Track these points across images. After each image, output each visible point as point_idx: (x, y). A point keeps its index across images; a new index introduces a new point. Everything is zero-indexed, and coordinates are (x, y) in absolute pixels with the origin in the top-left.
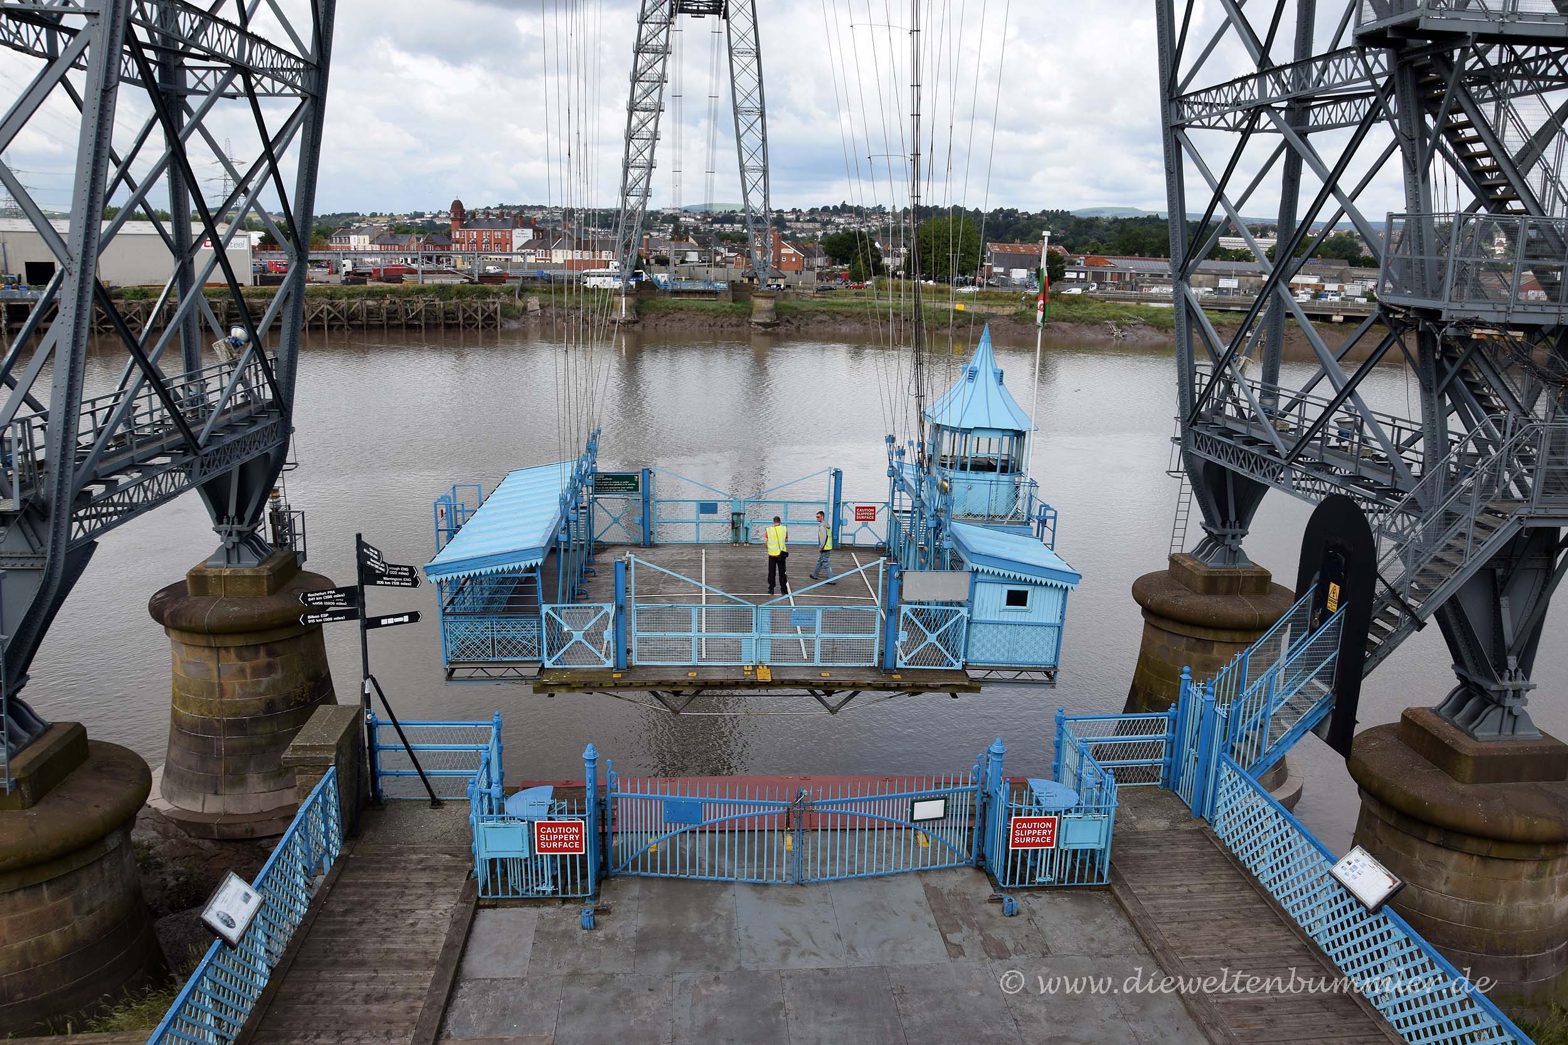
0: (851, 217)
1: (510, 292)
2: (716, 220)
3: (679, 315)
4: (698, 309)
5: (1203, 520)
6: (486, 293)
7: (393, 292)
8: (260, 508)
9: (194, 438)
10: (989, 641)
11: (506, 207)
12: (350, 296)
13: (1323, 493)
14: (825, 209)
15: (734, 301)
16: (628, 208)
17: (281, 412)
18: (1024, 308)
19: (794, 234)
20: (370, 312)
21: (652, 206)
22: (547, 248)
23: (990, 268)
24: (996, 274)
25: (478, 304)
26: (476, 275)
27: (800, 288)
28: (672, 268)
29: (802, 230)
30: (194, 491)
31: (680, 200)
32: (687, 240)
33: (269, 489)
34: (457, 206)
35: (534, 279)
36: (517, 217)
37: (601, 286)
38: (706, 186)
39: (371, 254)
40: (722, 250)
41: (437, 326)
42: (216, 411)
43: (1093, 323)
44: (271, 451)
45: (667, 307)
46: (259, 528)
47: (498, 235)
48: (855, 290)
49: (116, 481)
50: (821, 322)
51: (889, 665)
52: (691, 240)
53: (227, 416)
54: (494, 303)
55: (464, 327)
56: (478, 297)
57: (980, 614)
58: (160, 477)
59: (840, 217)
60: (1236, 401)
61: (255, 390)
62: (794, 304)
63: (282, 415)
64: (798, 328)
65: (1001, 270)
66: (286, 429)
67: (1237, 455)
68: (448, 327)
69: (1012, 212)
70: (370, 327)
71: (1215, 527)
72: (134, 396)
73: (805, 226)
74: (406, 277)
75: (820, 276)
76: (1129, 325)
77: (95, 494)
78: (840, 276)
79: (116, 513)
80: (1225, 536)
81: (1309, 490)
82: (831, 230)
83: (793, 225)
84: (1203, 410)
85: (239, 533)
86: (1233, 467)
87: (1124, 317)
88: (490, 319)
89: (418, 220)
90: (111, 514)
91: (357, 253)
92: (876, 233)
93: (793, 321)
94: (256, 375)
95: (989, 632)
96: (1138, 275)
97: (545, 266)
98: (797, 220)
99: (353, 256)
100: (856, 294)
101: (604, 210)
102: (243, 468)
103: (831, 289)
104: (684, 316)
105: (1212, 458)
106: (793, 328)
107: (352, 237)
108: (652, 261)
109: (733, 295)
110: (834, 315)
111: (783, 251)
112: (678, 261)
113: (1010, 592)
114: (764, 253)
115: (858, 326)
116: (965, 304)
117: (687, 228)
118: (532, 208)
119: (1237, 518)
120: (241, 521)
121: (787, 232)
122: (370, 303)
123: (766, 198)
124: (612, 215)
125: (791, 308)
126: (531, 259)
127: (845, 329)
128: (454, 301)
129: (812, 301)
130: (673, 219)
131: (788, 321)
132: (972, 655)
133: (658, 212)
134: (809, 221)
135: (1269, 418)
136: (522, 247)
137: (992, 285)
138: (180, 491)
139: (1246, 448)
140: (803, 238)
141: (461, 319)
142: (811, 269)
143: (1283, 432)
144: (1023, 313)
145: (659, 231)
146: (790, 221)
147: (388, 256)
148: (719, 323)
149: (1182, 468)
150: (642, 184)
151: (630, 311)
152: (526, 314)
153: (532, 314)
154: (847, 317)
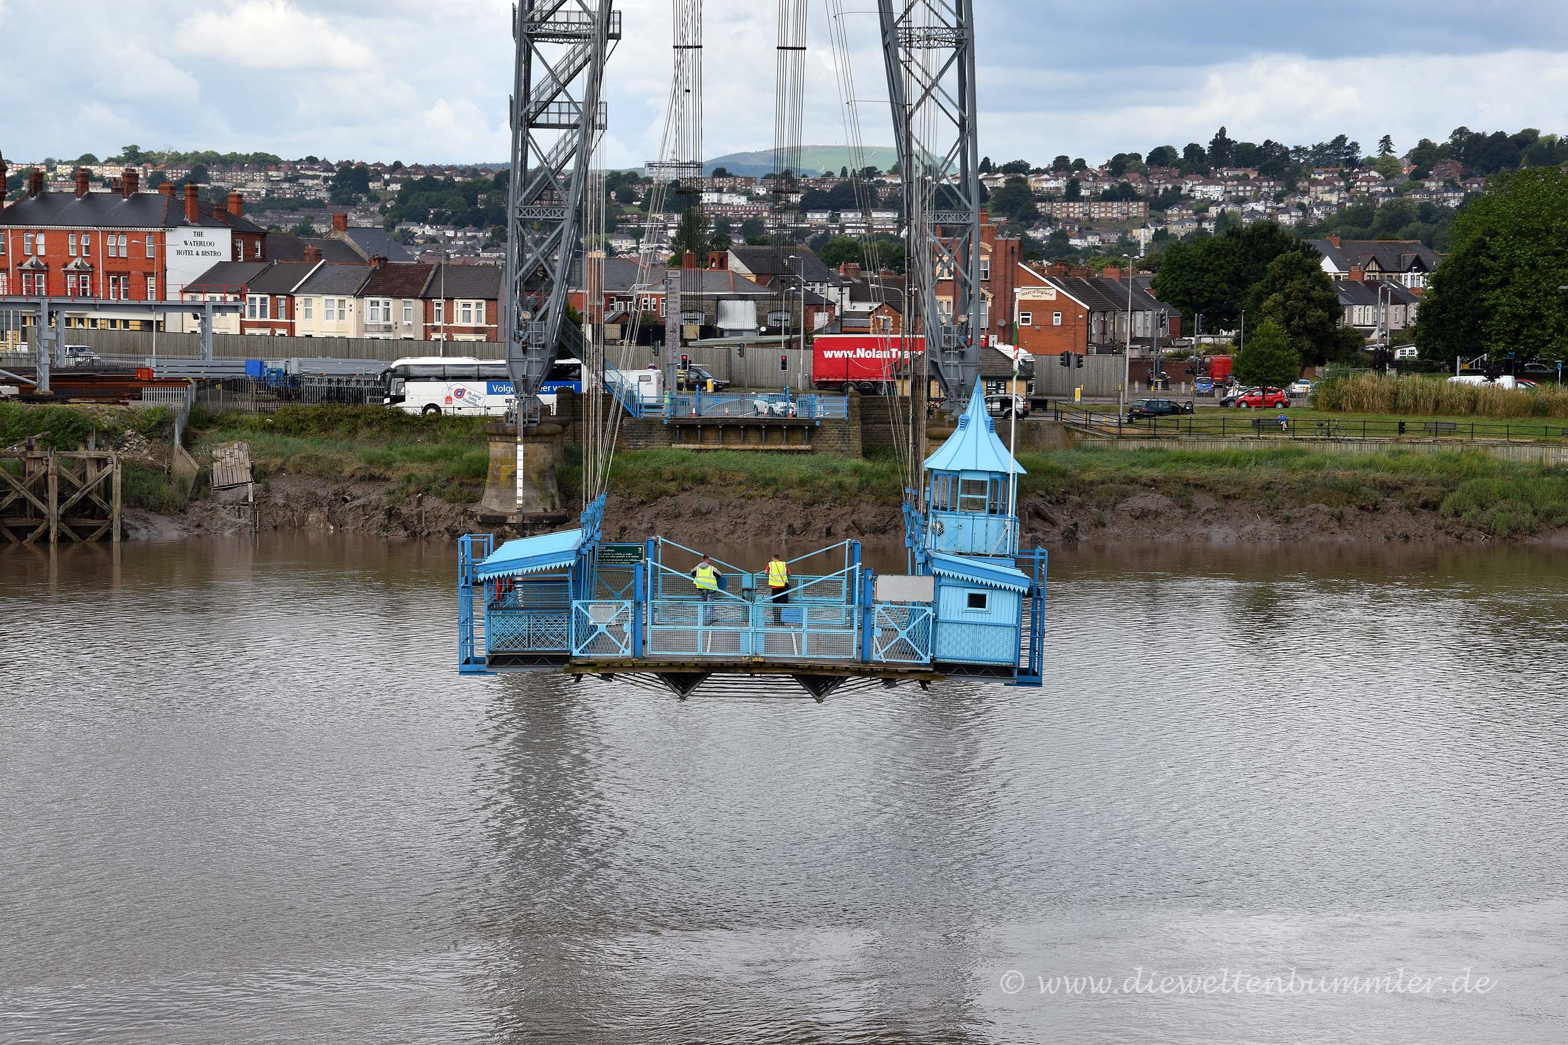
0: (1244, 180)
1: (156, 428)
2: (814, 200)
3: (692, 500)
4: (753, 480)
6: (74, 432)
10: (954, 639)
14: (1162, 156)
15: (867, 453)
16: (533, 163)
19: (1061, 237)
22: (280, 289)
25: (47, 464)
26: (44, 374)
27: (1078, 410)
28: (672, 351)
29: (1088, 226)
31: (699, 135)
32: (723, 263)
35: (234, 386)
37: (448, 410)
40: (833, 294)
45: (657, 474)
47: (118, 245)
48: (1254, 414)
50: (1143, 514)
51: (866, 658)
52: (735, 263)
54: (101, 462)
56: (48, 442)
57: (945, 615)
59: (1208, 178)
62: (1057, 458)
64: (1070, 536)
73: (1098, 211)
75: (1140, 371)
78: (1205, 368)
82: (1180, 223)
83: (1059, 210)
88: (86, 512)
92: (1322, 229)
93: (1056, 514)
95: (954, 631)
97: (271, 346)
98: (1072, 194)
100: (1258, 425)
101: (463, 171)
103: (1175, 410)
104: (708, 502)
106: (1056, 535)
108: (612, 330)
109: (865, 435)
110: (1184, 493)
111: (1024, 294)
112: (692, 331)
113: (970, 595)
114: (963, 297)
115: (1265, 527)
117: (724, 224)
118: (233, 162)
121: (1040, 234)
123: (967, 128)
124: (485, 187)
125: (1056, 474)
126: (227, 324)
127: (1221, 536)
129: (1122, 448)
132: (940, 651)
133: (631, 176)
134: (1108, 197)
136: (198, 286)
140: (1088, 252)
142: (1113, 348)
145: (637, 234)
146: (1050, 196)
148: (820, 524)
150: (578, 89)
151: (543, 488)
152: (206, 497)
153: (225, 496)
154: (1228, 498)
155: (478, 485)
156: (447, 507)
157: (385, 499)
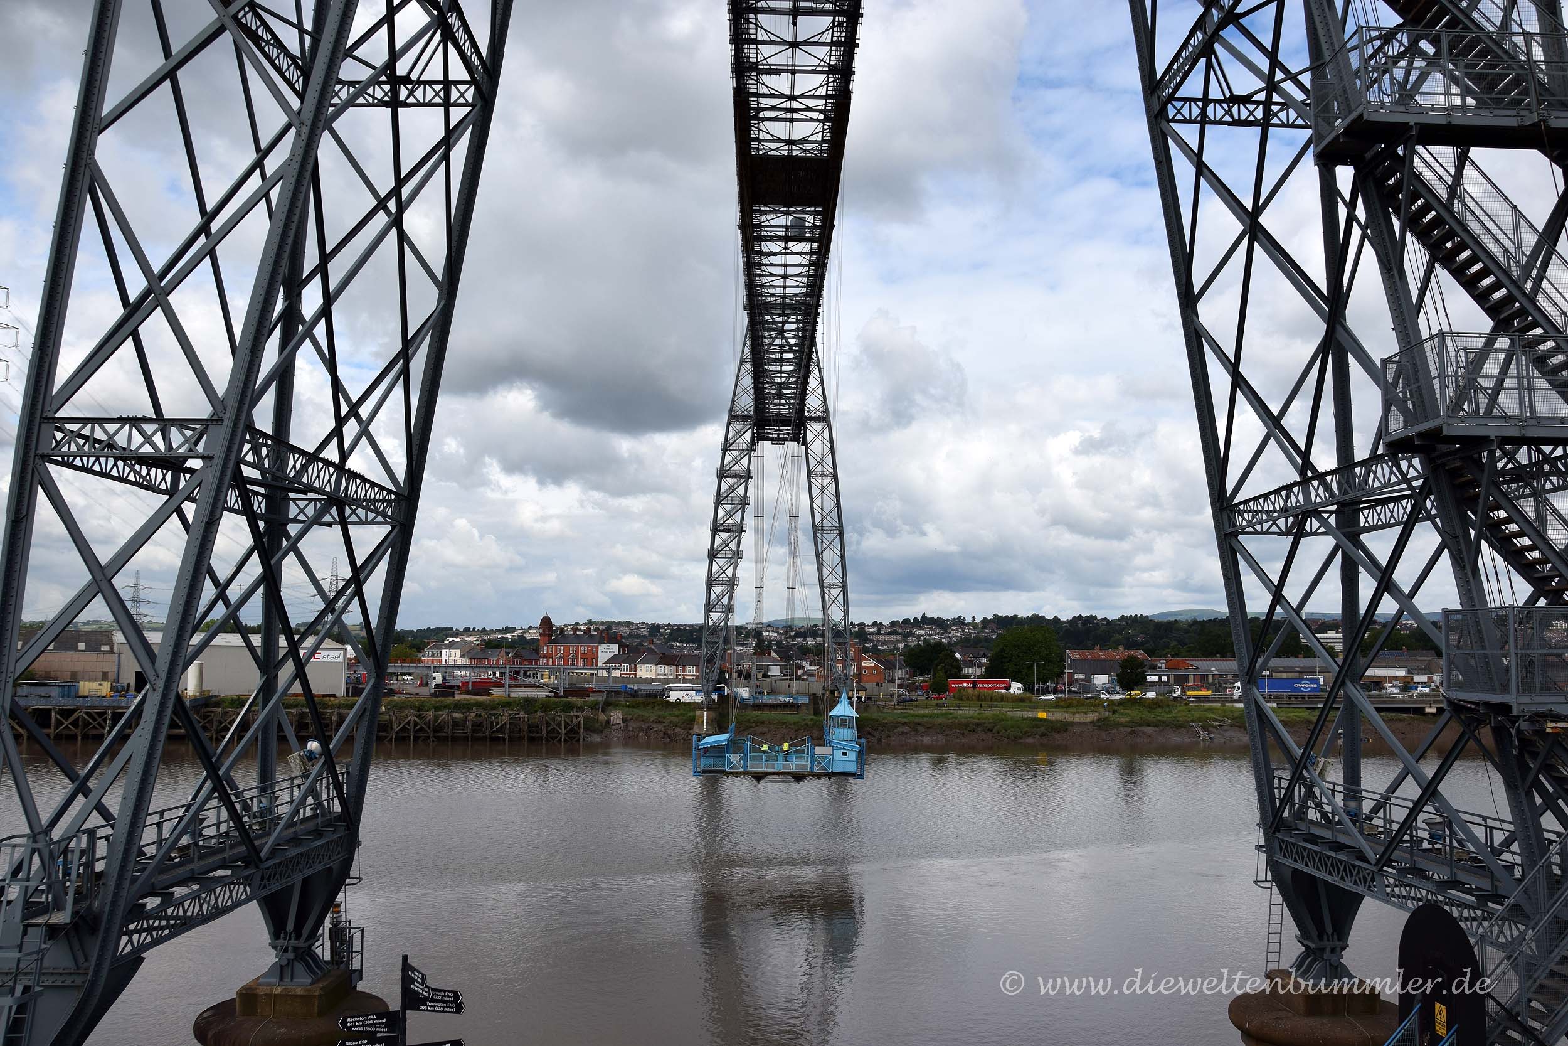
0: (931, 629)
1: (594, 706)
2: (799, 634)
3: (760, 729)
4: (779, 723)
5: (1299, 933)
6: (569, 707)
7: (479, 704)
8: (320, 922)
9: (257, 851)
11: (594, 623)
12: (437, 708)
13: (1420, 900)
14: (906, 621)
15: (813, 714)
16: (711, 623)
17: (348, 826)
18: (1107, 713)
19: (875, 646)
20: (456, 724)
21: (736, 620)
22: (632, 663)
23: (1071, 675)
24: (1077, 680)
25: (562, 717)
26: (562, 689)
27: (882, 701)
28: (754, 682)
29: (883, 643)
30: (254, 904)
31: (762, 615)
32: (770, 654)
33: (330, 903)
34: (546, 622)
35: (618, 693)
36: (605, 632)
37: (683, 701)
38: (788, 600)
39: (461, 667)
40: (804, 664)
41: (521, 739)
42: (282, 823)
43: (1178, 726)
44: (335, 865)
45: (749, 721)
46: (317, 944)
47: (585, 650)
48: (935, 702)
49: (173, 893)
50: (903, 733)
52: (773, 654)
53: (294, 829)
54: (577, 717)
55: (547, 740)
56: (562, 711)
58: (218, 890)
59: (920, 628)
60: (1319, 806)
61: (325, 803)
62: (875, 715)
63: (349, 829)
64: (880, 740)
65: (1083, 676)
66: (351, 842)
67: (1323, 862)
68: (532, 740)
69: (1092, 618)
70: (455, 739)
71: (1313, 941)
72: (201, 808)
73: (887, 638)
74: (493, 690)
75: (901, 688)
76: (1215, 727)
77: (148, 907)
78: (922, 687)
79: (167, 927)
80: (1323, 950)
81: (1404, 897)
82: (912, 643)
83: (875, 638)
84: (1286, 814)
85: (295, 949)
86: (1321, 875)
87: (1210, 719)
88: (573, 733)
89: (509, 635)
90: (163, 928)
91: (447, 666)
92: (955, 644)
93: (875, 733)
94: (328, 788)
96: (1221, 676)
97: (629, 680)
98: (879, 633)
99: (444, 669)
100: (938, 705)
101: (689, 626)
102: (306, 882)
103: (912, 700)
104: (765, 730)
105: (1299, 866)
106: (875, 740)
107: (444, 651)
108: (735, 675)
109: (814, 708)
110: (915, 726)
111: (864, 664)
112: (760, 676)
114: (845, 666)
115: (940, 737)
116: (1047, 712)
117: (770, 642)
118: (620, 624)
119: (1334, 930)
120: (298, 937)
121: (869, 645)
122: (456, 715)
123: (846, 613)
124: (696, 630)
125: (873, 720)
126: (616, 674)
127: (926, 740)
128: (539, 714)
129: (895, 713)
130: (758, 633)
131: (869, 733)
133: (741, 627)
134: (890, 634)
135: (1354, 823)
136: (608, 662)
137: (1074, 692)
138: (237, 904)
139: (1333, 854)
140: (884, 651)
141: (544, 732)
142: (892, 681)
143: (1371, 836)
144: (1106, 719)
145: (742, 645)
146: (872, 633)
147: (476, 670)
148: (800, 734)
149: (1269, 878)
150: (725, 601)
151: (711, 725)
152: (609, 728)
153: (614, 727)
154: (928, 728)
155: (692, 723)
156: (683, 731)
157: (663, 729)
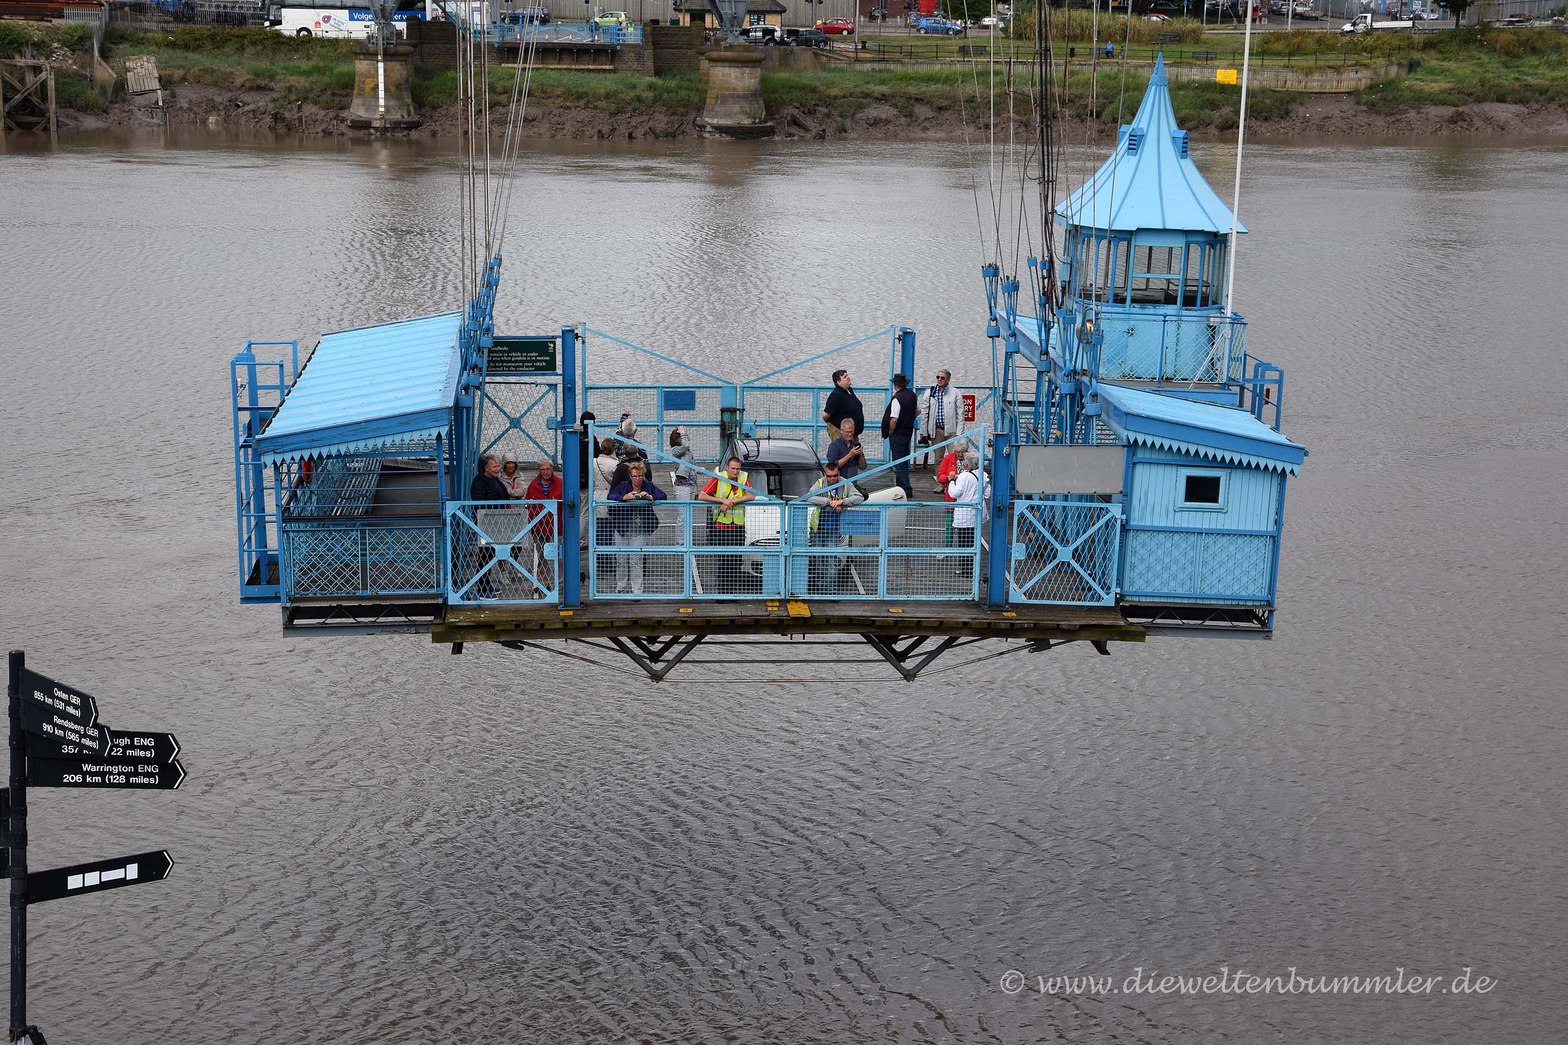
4: (569, 94)
10: (1159, 560)
15: (658, 73)
35: (139, 8)
37: (318, 33)
48: (958, 44)
50: (877, 122)
51: (997, 598)
54: (37, 69)
57: (1143, 516)
62: (808, 78)
88: (27, 111)
93: (809, 122)
95: (1158, 546)
100: (963, 50)
109: (656, 58)
110: (908, 105)
113: (1190, 480)
115: (970, 132)
125: (801, 88)
132: (1132, 583)
148: (623, 130)
151: (399, 98)
152: (124, 101)
153: (139, 100)
154: (940, 109)
155: (347, 95)
156: (323, 112)
157: (271, 106)
